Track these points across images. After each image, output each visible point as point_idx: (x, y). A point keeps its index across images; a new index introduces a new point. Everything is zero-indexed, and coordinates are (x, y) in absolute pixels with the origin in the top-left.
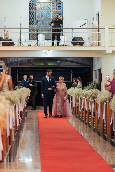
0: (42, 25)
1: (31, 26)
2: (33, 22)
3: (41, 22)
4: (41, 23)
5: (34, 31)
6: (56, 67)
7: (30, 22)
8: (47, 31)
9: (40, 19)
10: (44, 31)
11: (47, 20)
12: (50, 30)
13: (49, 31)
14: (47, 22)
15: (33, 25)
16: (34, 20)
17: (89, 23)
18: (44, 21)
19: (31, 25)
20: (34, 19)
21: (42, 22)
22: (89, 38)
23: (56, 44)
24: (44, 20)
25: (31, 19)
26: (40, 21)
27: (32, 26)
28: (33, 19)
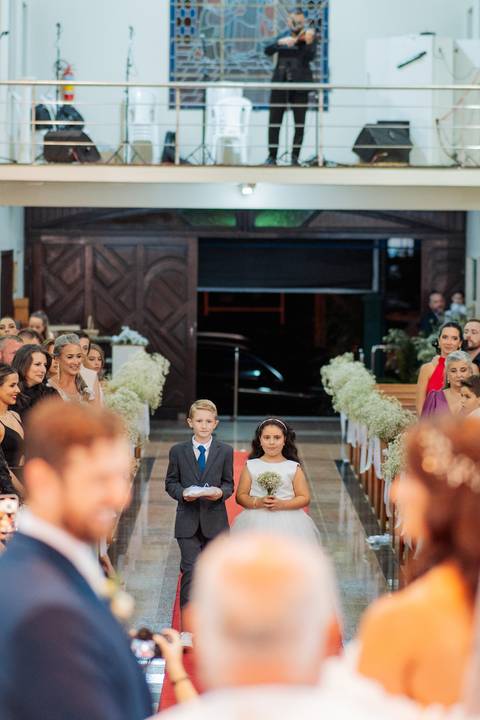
0: (231, 36)
1: (179, 42)
2: (188, 22)
3: (228, 23)
4: (226, 28)
5: (193, 64)
6: (293, 235)
7: (175, 22)
8: (255, 64)
9: (222, 10)
10: (238, 68)
11: (255, 15)
12: (267, 64)
13: (261, 65)
14: (254, 22)
15: (187, 36)
16: (193, 13)
17: (440, 50)
18: (239, 17)
19: (179, 36)
20: (196, 10)
21: (232, 24)
22: (437, 121)
23: (286, 153)
24: (242, 14)
25: (179, 7)
26: (222, 21)
27: (183, 44)
28: (188, 7)
